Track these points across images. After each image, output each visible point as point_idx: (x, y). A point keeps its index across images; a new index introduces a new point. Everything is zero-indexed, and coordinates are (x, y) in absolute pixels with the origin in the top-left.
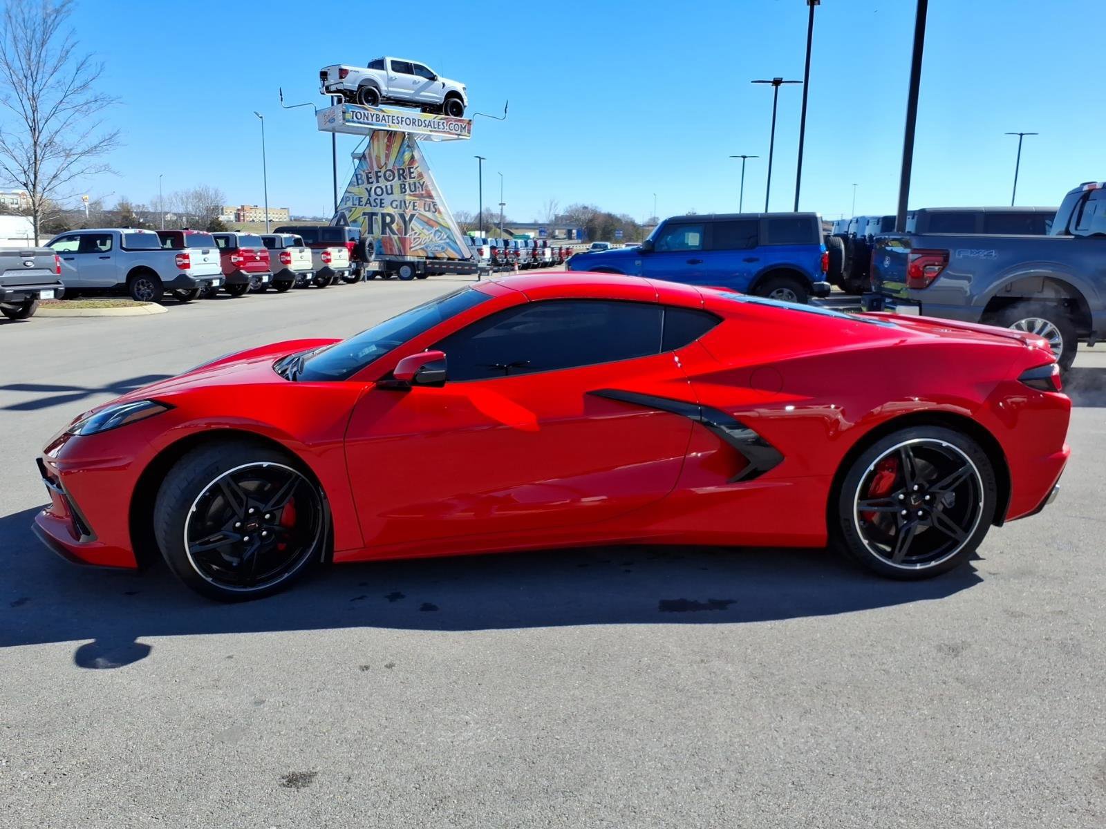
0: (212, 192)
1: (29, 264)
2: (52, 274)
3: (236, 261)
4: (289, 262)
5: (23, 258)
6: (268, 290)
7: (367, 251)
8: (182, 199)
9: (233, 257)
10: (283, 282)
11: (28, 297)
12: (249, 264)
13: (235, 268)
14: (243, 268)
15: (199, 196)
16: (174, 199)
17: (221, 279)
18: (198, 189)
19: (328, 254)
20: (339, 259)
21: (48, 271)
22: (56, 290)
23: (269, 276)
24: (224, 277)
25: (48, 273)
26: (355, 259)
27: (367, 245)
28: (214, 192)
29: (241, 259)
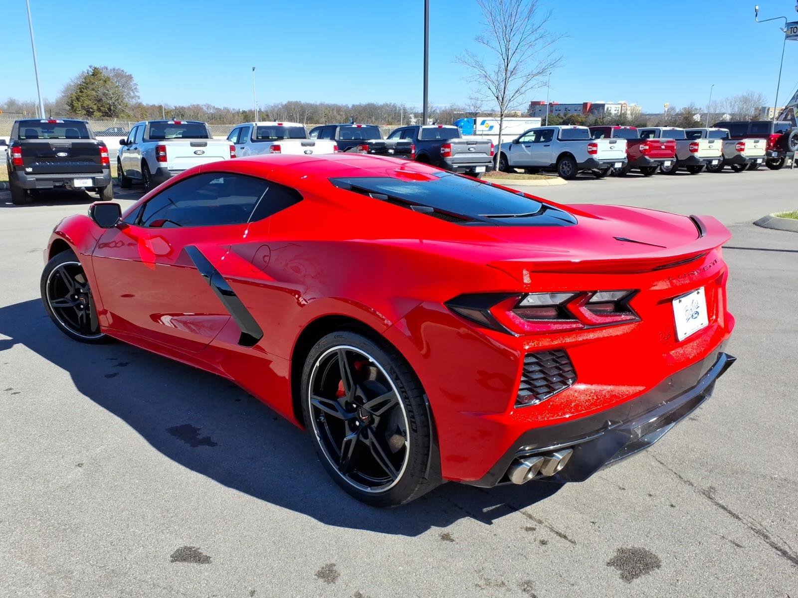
0: (756, 96)
1: (471, 149)
2: (487, 156)
3: (642, 149)
4: (696, 150)
5: (469, 146)
6: (677, 172)
7: (790, 142)
8: (731, 103)
9: (641, 146)
10: (693, 167)
11: (468, 170)
12: (653, 152)
13: (641, 154)
14: (647, 155)
15: (745, 100)
16: (725, 103)
17: (623, 162)
18: (745, 94)
19: (743, 144)
20: (755, 148)
21: (485, 154)
22: (487, 167)
23: (672, 161)
24: (626, 161)
25: (484, 155)
26: (778, 148)
27: (791, 136)
28: (757, 96)
29: (647, 147)
